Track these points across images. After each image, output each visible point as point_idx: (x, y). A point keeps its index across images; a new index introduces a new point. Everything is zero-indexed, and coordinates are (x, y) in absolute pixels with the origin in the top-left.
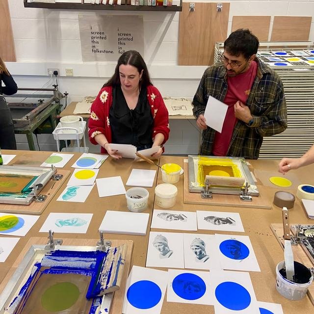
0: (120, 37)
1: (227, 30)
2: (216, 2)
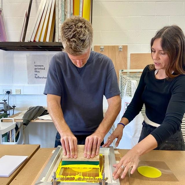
1: (127, 62)
2: (118, 45)
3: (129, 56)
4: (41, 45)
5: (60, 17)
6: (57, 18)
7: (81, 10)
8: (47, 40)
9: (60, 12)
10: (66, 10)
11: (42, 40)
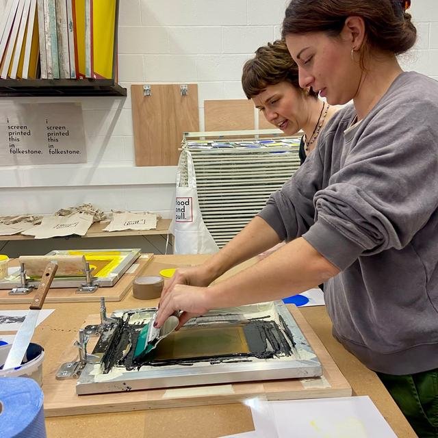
0: (51, 131)
1: (198, 117)
2: (179, 83)
3: (201, 105)
4: (14, 84)
5: (49, 31)
6: (41, 31)
7: (88, 17)
8: (25, 75)
9: (48, 20)
10: (60, 17)
11: (13, 76)
